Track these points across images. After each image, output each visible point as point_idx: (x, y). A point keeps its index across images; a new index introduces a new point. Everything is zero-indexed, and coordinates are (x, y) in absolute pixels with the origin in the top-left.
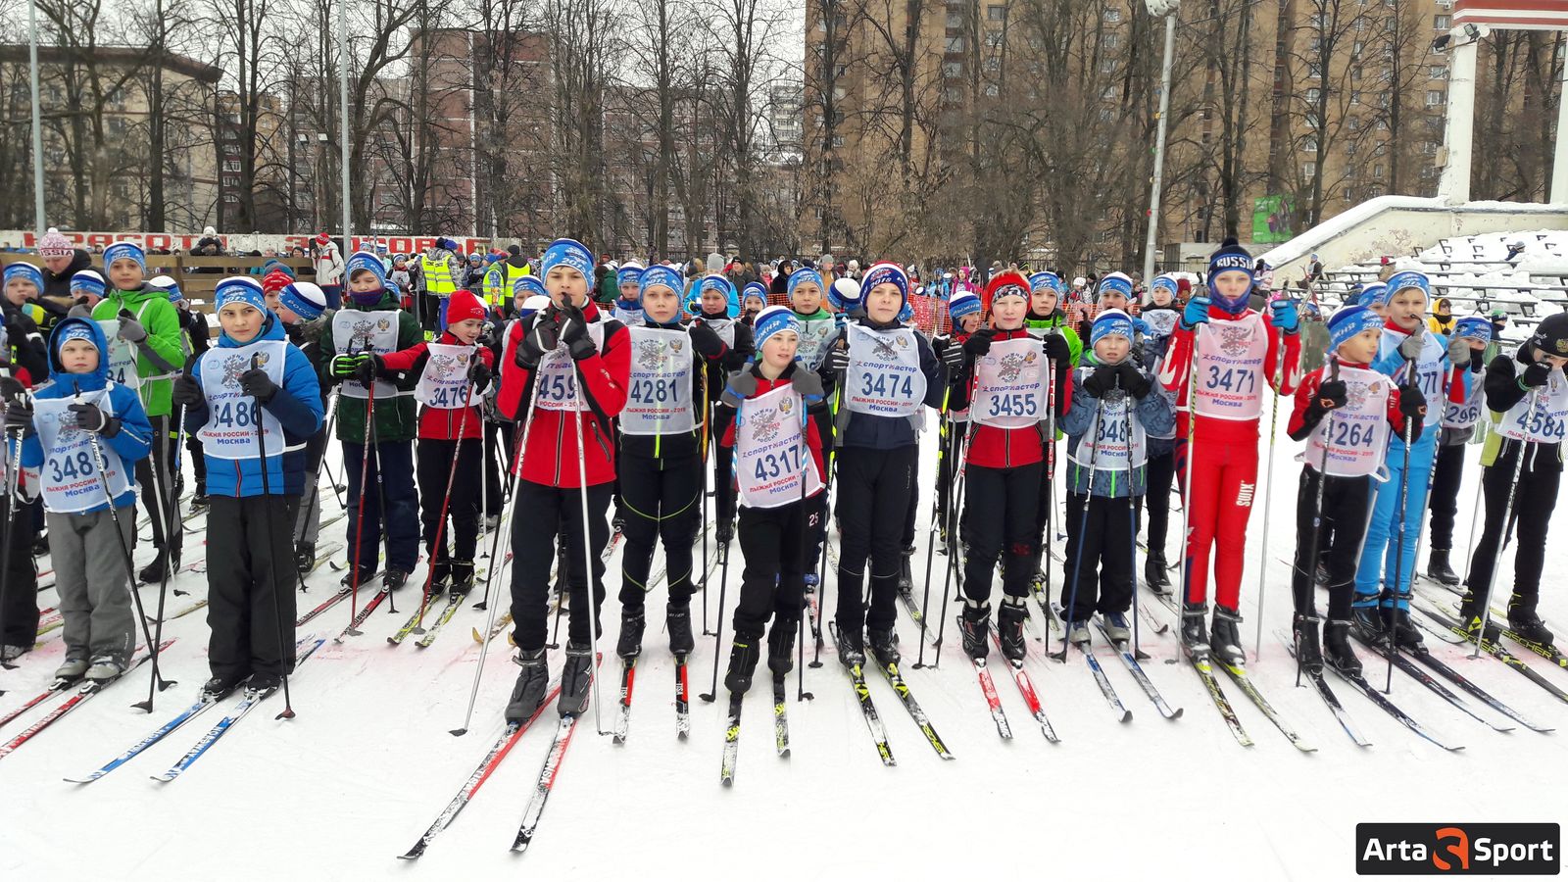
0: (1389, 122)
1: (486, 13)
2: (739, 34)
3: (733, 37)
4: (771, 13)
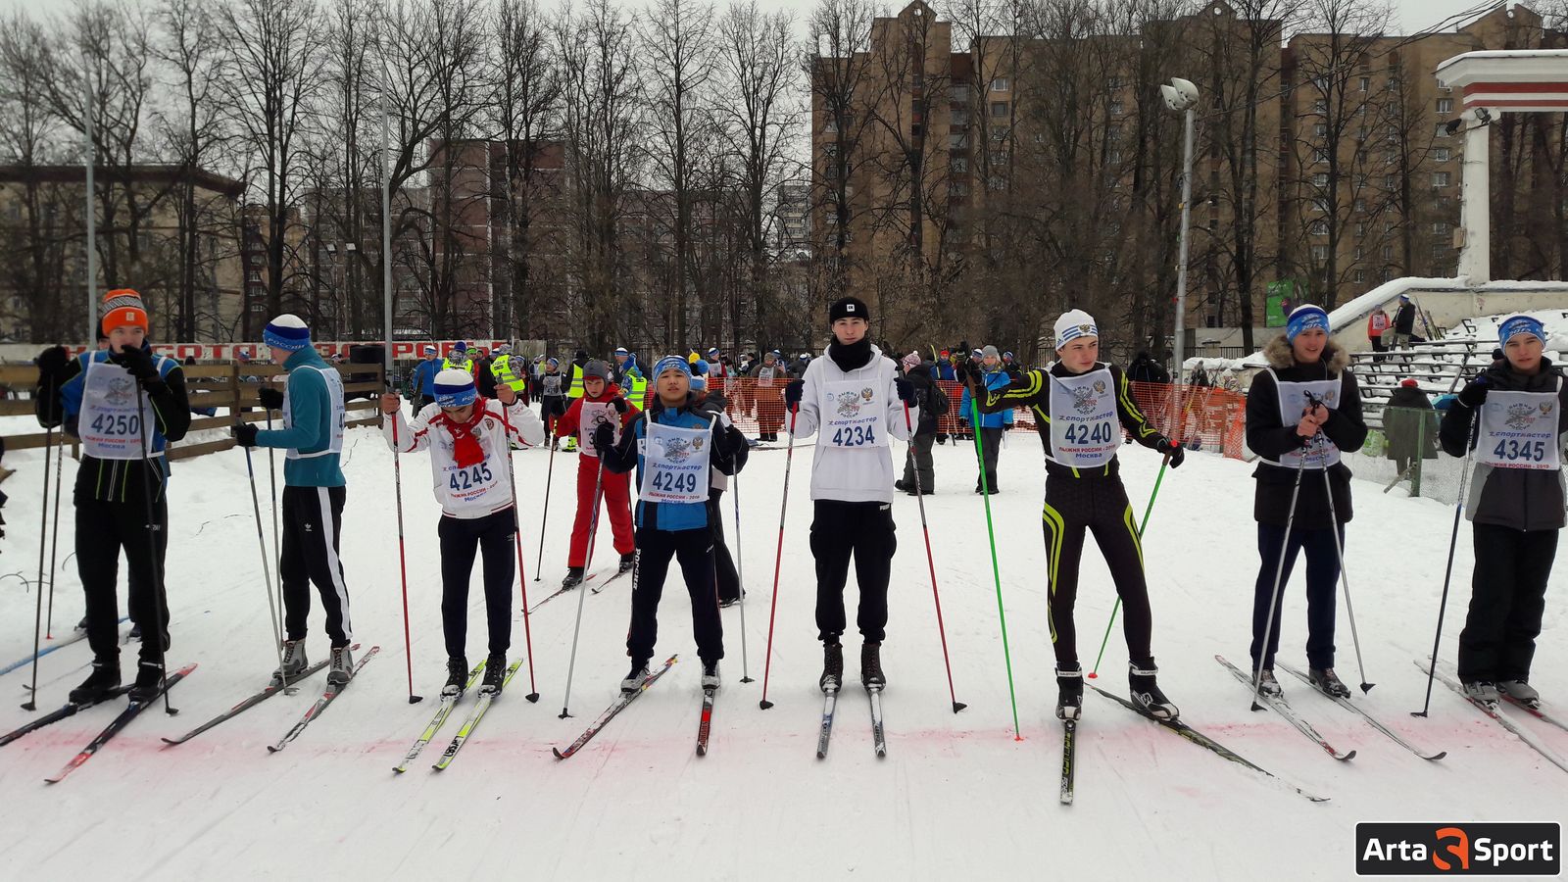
0: (1401, 206)
1: (507, 123)
2: (753, 138)
3: (748, 141)
4: (784, 117)
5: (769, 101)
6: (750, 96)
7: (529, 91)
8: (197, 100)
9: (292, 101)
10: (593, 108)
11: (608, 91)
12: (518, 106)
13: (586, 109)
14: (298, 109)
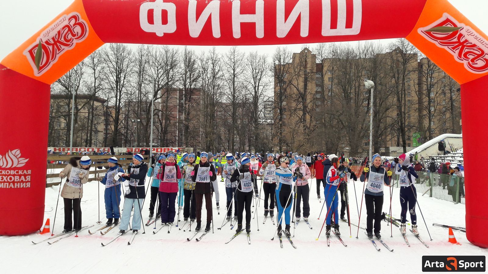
0: (450, 111)
1: (185, 85)
2: (255, 90)
3: (254, 90)
4: (264, 84)
5: (260, 79)
6: (255, 78)
7: (192, 76)
8: (97, 78)
9: (123, 79)
10: (210, 81)
11: (214, 77)
12: (188, 80)
13: (207, 81)
14: (125, 80)
